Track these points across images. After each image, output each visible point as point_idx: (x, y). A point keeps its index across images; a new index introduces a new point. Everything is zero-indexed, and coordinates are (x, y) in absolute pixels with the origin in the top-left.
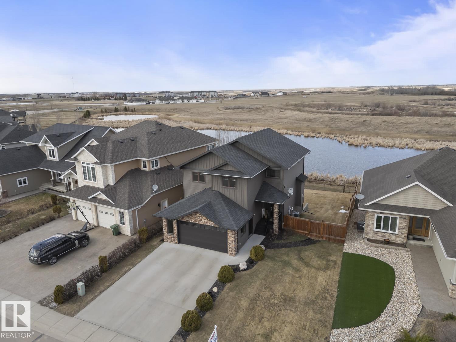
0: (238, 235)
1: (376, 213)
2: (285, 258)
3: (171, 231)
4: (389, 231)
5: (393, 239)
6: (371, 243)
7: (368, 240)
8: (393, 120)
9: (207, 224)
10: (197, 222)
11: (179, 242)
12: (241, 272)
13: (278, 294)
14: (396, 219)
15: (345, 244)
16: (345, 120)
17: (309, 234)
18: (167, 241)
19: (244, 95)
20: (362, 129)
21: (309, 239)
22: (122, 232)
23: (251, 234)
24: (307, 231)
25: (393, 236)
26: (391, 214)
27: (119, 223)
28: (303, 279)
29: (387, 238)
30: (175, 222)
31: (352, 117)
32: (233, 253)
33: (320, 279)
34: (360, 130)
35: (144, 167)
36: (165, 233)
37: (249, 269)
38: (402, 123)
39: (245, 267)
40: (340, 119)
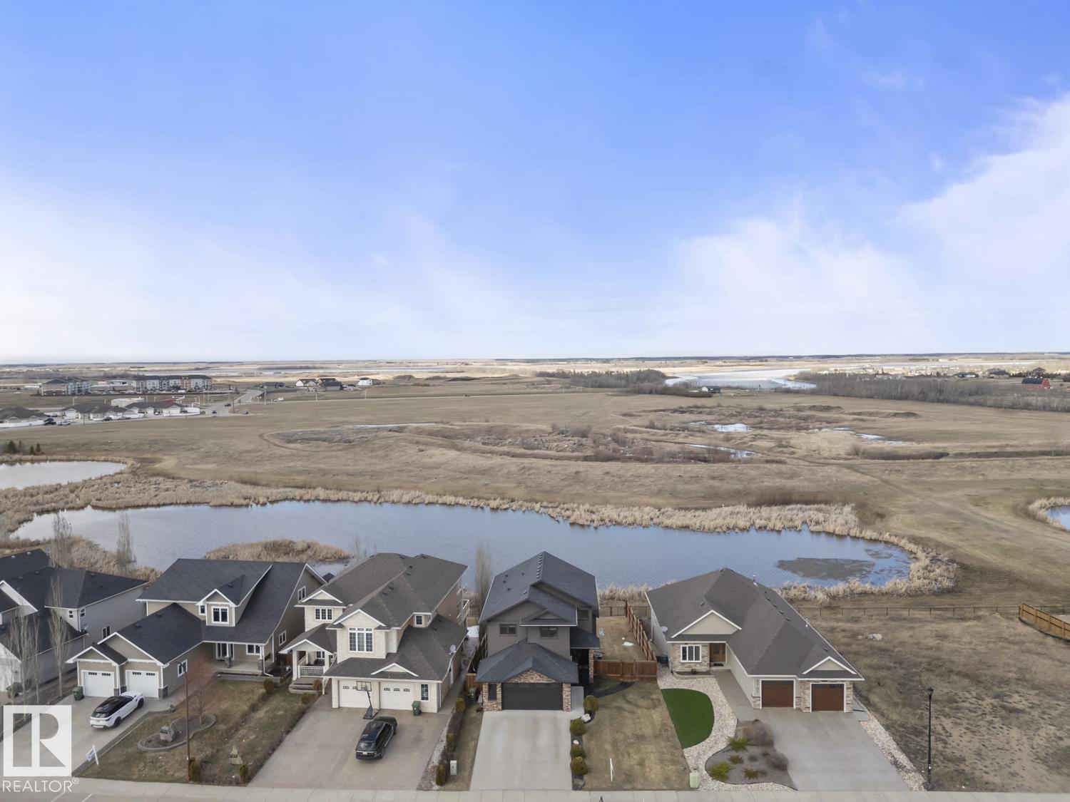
1: (682, 644)
2: (615, 704)
3: (492, 696)
4: (694, 661)
5: (698, 668)
6: (681, 676)
7: (678, 673)
8: (619, 470)
9: (539, 682)
10: (527, 681)
11: (504, 708)
12: (588, 723)
13: (630, 735)
14: (699, 647)
15: (658, 682)
16: (544, 471)
17: (621, 677)
18: (488, 710)
19: (281, 386)
20: (577, 488)
21: (623, 682)
22: (423, 711)
24: (619, 674)
25: (698, 665)
26: (694, 644)
28: (642, 720)
29: (694, 668)
30: (499, 686)
31: (555, 466)
32: (572, 708)
33: (655, 716)
34: (575, 492)
36: (485, 701)
37: (592, 720)
38: (632, 475)
39: (590, 718)
40: (537, 469)
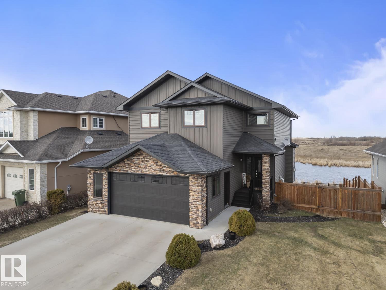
0: (207, 190)
2: (292, 234)
8: (349, 149)
9: (155, 173)
10: (139, 171)
11: (111, 211)
12: (214, 251)
16: (303, 149)
18: (93, 212)
23: (227, 205)
24: (314, 205)
27: (27, 188)
31: (309, 147)
32: (198, 223)
34: (320, 156)
35: (83, 126)
36: (90, 197)
37: (228, 247)
38: (358, 150)
39: (222, 242)
